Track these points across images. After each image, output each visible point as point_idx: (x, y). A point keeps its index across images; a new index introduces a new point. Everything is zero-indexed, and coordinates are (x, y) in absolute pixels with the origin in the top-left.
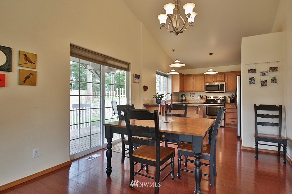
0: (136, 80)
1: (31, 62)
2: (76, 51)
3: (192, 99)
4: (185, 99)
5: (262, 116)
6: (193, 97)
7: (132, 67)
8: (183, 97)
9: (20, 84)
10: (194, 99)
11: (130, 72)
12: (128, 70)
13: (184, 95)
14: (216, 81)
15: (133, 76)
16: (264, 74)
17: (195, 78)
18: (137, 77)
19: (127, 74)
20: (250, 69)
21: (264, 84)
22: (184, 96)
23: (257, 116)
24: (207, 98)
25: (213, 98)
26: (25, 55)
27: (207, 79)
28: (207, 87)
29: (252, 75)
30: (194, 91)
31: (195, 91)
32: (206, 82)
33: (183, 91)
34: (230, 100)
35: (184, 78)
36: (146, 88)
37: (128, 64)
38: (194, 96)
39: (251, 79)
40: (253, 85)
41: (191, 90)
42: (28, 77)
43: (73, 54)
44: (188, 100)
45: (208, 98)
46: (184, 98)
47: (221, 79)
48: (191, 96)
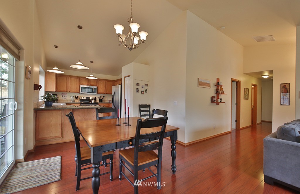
0: (29, 75)
3: (63, 99)
5: (143, 111)
12: (19, 57)
14: (90, 85)
15: (25, 69)
16: (143, 87)
17: (70, 79)
20: (137, 83)
21: (142, 92)
22: (56, 96)
23: (141, 111)
24: (81, 99)
25: (86, 98)
27: (82, 81)
28: (82, 89)
29: (138, 87)
31: (70, 92)
32: (81, 84)
34: (99, 100)
35: (57, 77)
36: (37, 87)
37: (19, 49)
39: (137, 89)
40: (138, 93)
41: (65, 90)
44: (59, 100)
45: (81, 98)
47: (94, 84)
48: (63, 96)
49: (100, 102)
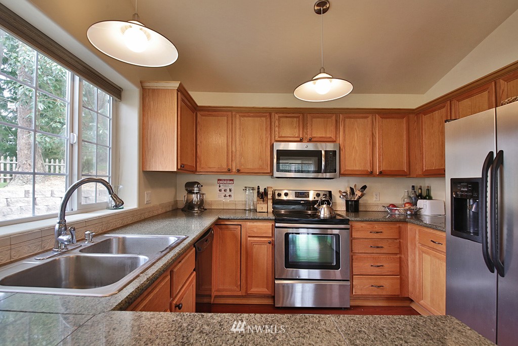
3: (223, 199)
4: (202, 201)
6: (228, 193)
8: (191, 192)
10: (232, 199)
13: (198, 183)
14: (309, 137)
17: (238, 123)
22: (196, 190)
24: (277, 197)
25: (296, 196)
27: (279, 127)
28: (282, 158)
30: (234, 170)
31: (238, 171)
32: (277, 138)
33: (194, 171)
34: (343, 203)
35: (198, 119)
38: (231, 186)
41: (224, 166)
44: (210, 204)
45: (279, 195)
46: (195, 198)
47: (326, 132)
48: (222, 188)
49: (347, 210)
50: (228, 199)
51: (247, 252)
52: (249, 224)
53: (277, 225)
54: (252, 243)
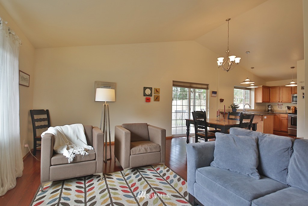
0: (213, 95)
1: (158, 92)
2: (175, 83)
3: (279, 109)
4: (271, 109)
6: (281, 108)
7: (210, 87)
9: (154, 101)
10: (282, 109)
11: (209, 90)
12: (207, 89)
13: (270, 105)
15: (210, 93)
17: (281, 90)
18: (215, 93)
19: (206, 91)
26: (156, 89)
28: (294, 98)
29: (303, 91)
30: (280, 102)
31: (282, 102)
33: (269, 102)
35: (270, 90)
36: (222, 100)
37: (207, 85)
38: (281, 106)
41: (277, 101)
42: (157, 98)
43: (174, 85)
44: (276, 111)
46: (269, 108)
48: (279, 106)
50: (281, 109)
51: (281, 121)
52: (281, 115)
53: (289, 115)
54: (282, 119)
